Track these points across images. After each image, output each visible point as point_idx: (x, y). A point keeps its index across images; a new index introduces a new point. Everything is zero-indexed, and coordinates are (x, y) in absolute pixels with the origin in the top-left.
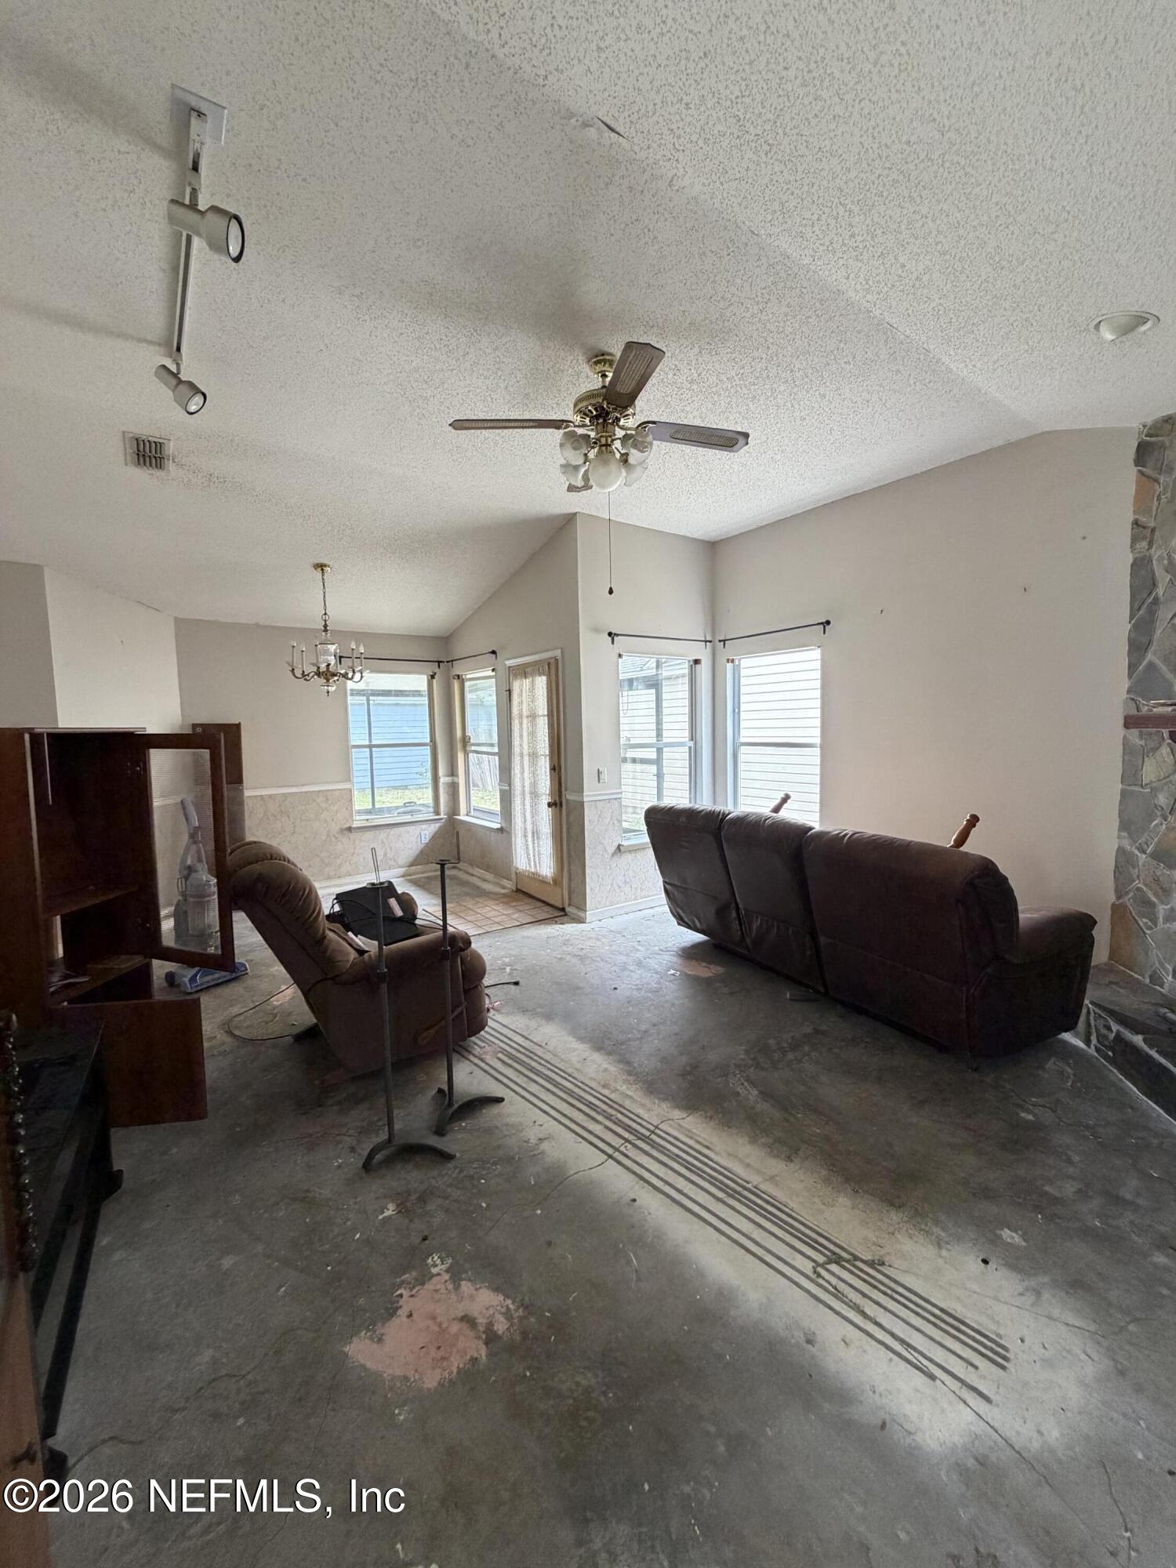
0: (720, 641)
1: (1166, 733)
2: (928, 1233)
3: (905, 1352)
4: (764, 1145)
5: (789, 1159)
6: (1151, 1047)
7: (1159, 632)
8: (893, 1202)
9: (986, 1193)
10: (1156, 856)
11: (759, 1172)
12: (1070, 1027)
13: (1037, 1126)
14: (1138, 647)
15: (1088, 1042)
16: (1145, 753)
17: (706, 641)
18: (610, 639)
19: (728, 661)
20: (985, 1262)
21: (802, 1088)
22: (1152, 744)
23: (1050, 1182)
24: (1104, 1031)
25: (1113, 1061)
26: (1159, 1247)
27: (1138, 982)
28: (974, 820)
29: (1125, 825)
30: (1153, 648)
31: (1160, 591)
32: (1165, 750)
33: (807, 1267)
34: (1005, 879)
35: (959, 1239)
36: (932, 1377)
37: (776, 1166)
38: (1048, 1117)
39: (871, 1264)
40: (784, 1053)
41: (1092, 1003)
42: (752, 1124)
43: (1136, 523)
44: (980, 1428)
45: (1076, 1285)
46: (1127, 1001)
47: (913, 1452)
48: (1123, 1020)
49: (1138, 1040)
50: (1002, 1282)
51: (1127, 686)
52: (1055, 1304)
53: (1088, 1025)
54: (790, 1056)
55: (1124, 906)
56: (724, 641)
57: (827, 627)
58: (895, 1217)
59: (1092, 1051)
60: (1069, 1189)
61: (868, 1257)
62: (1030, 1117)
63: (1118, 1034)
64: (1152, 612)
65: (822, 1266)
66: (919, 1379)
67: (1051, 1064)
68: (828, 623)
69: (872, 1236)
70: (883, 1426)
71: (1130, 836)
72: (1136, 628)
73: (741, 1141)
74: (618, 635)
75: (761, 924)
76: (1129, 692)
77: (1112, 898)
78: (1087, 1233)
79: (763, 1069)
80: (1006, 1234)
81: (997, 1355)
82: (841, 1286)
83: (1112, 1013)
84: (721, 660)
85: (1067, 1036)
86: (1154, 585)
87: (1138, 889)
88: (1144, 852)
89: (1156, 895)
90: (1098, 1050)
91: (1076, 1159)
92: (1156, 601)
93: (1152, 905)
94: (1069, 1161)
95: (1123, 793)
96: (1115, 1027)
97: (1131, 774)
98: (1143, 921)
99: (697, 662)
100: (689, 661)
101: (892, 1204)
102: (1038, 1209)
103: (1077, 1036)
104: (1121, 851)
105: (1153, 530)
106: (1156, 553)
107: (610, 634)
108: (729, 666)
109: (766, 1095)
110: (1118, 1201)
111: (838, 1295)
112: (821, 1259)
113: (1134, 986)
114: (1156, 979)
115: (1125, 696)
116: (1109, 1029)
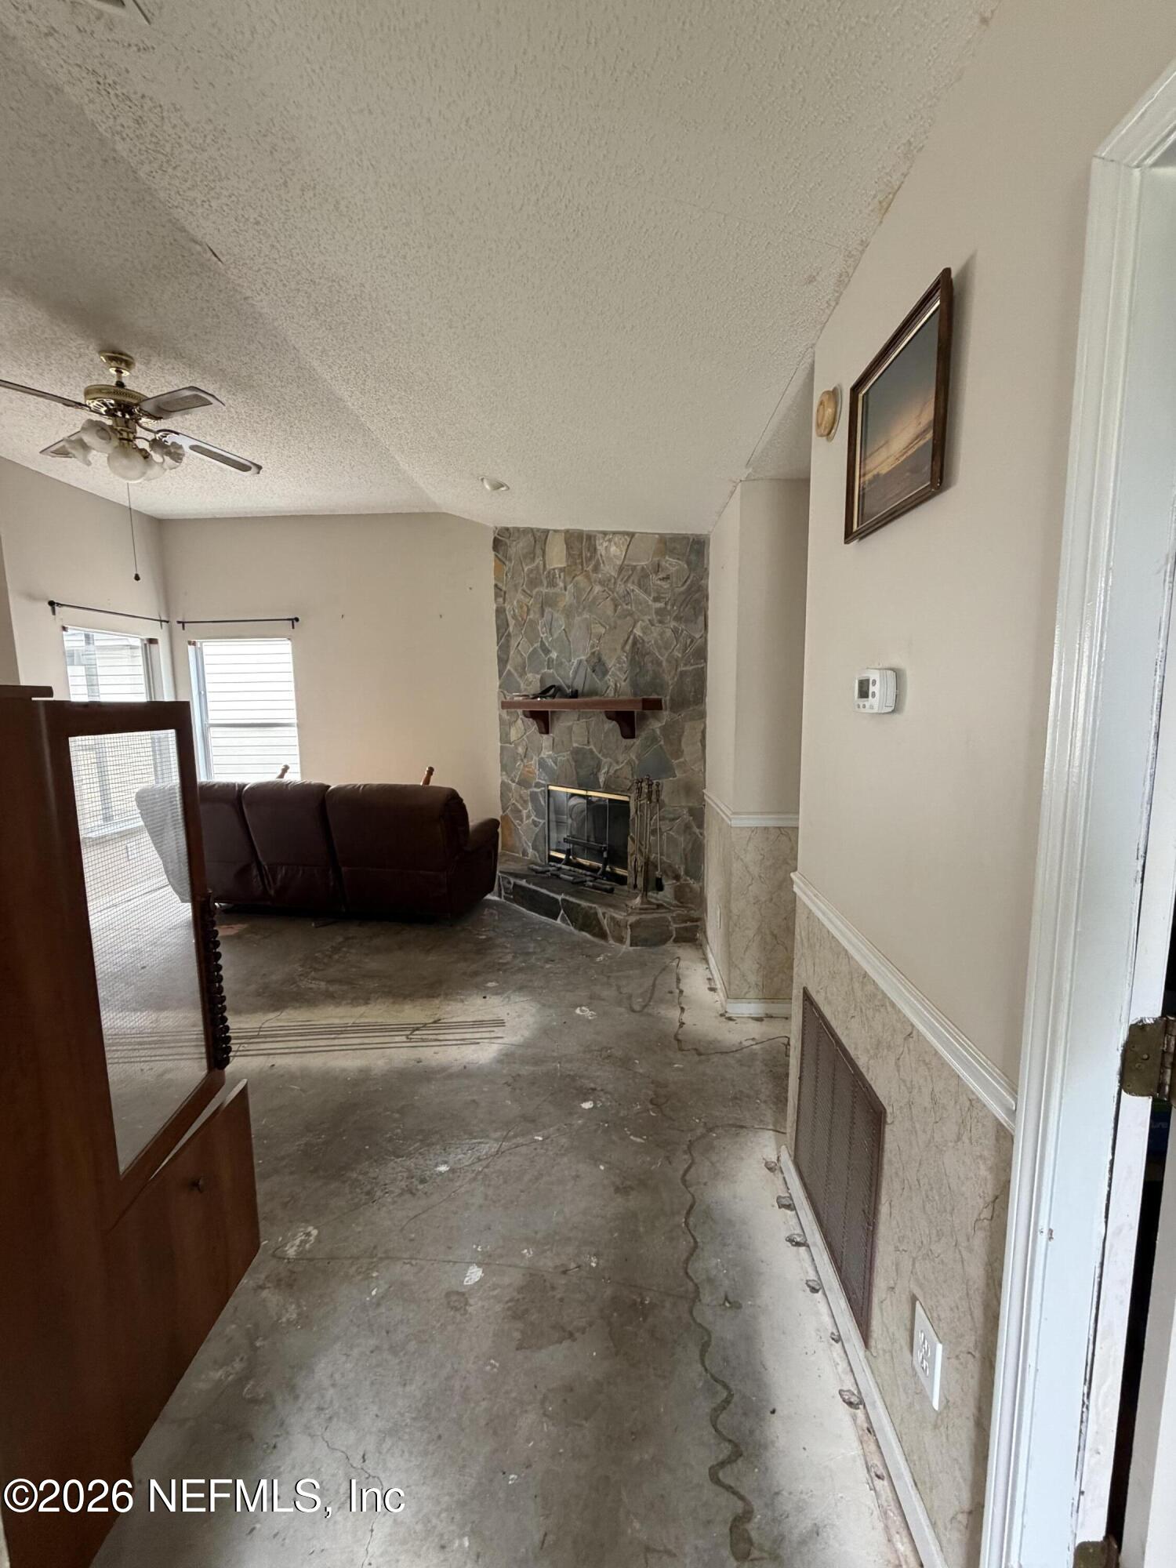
0: (179, 622)
1: (520, 711)
2: (455, 1000)
3: (464, 1042)
4: (348, 1004)
5: (366, 1003)
6: (529, 883)
7: (512, 653)
8: (431, 996)
9: (476, 974)
10: (519, 783)
11: (351, 1017)
12: (490, 890)
13: (489, 939)
14: (502, 661)
15: (500, 896)
16: (511, 724)
17: (161, 621)
18: (50, 608)
19: (190, 643)
20: (485, 997)
21: (354, 970)
22: (513, 719)
23: (500, 958)
24: (508, 886)
25: (514, 901)
26: (546, 962)
27: (517, 857)
28: (431, 771)
29: (504, 767)
30: (510, 662)
31: (511, 629)
32: (519, 722)
33: (404, 1039)
34: (462, 800)
35: (470, 995)
36: (478, 1043)
37: (362, 1009)
38: (491, 934)
39: (435, 1022)
40: (330, 957)
41: (501, 872)
42: (331, 998)
43: (496, 586)
44: (502, 1046)
45: (521, 988)
46: (513, 867)
47: (480, 1068)
48: (516, 876)
49: (523, 883)
50: (494, 1001)
51: (498, 684)
52: (517, 998)
53: (499, 885)
54: (336, 957)
55: (506, 816)
56: (183, 623)
57: (295, 623)
58: (437, 1001)
59: (503, 900)
60: (509, 957)
61: (431, 1021)
62: (484, 937)
63: (515, 885)
64: (508, 641)
65: (411, 1034)
66: (473, 1047)
67: (486, 912)
68: (297, 620)
69: (429, 1013)
70: (465, 1067)
71: (507, 773)
72: (500, 648)
73: (330, 1009)
74: (58, 604)
75: (286, 874)
76: (500, 687)
77: (501, 813)
78: (521, 970)
79: (319, 970)
80: (490, 984)
81: (500, 1023)
82: (424, 1037)
83: (511, 874)
84: (180, 642)
85: (489, 897)
86: (508, 625)
87: (513, 804)
88: (514, 782)
89: (522, 806)
90: (506, 898)
91: (509, 945)
92: (509, 635)
93: (520, 811)
94: (506, 948)
95: (502, 748)
96: (512, 880)
97: (505, 738)
98: (517, 822)
99: (152, 641)
100: (142, 640)
101: (433, 997)
102: (499, 970)
103: (494, 895)
104: (503, 783)
105: (505, 593)
106: (508, 607)
107: (52, 603)
108: (191, 648)
109: (330, 982)
110: (528, 954)
111: (423, 1040)
112: (409, 1033)
113: (515, 860)
114: (525, 853)
115: (497, 690)
116: (509, 883)
